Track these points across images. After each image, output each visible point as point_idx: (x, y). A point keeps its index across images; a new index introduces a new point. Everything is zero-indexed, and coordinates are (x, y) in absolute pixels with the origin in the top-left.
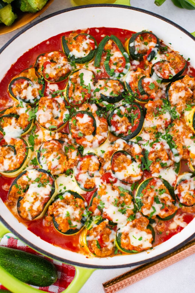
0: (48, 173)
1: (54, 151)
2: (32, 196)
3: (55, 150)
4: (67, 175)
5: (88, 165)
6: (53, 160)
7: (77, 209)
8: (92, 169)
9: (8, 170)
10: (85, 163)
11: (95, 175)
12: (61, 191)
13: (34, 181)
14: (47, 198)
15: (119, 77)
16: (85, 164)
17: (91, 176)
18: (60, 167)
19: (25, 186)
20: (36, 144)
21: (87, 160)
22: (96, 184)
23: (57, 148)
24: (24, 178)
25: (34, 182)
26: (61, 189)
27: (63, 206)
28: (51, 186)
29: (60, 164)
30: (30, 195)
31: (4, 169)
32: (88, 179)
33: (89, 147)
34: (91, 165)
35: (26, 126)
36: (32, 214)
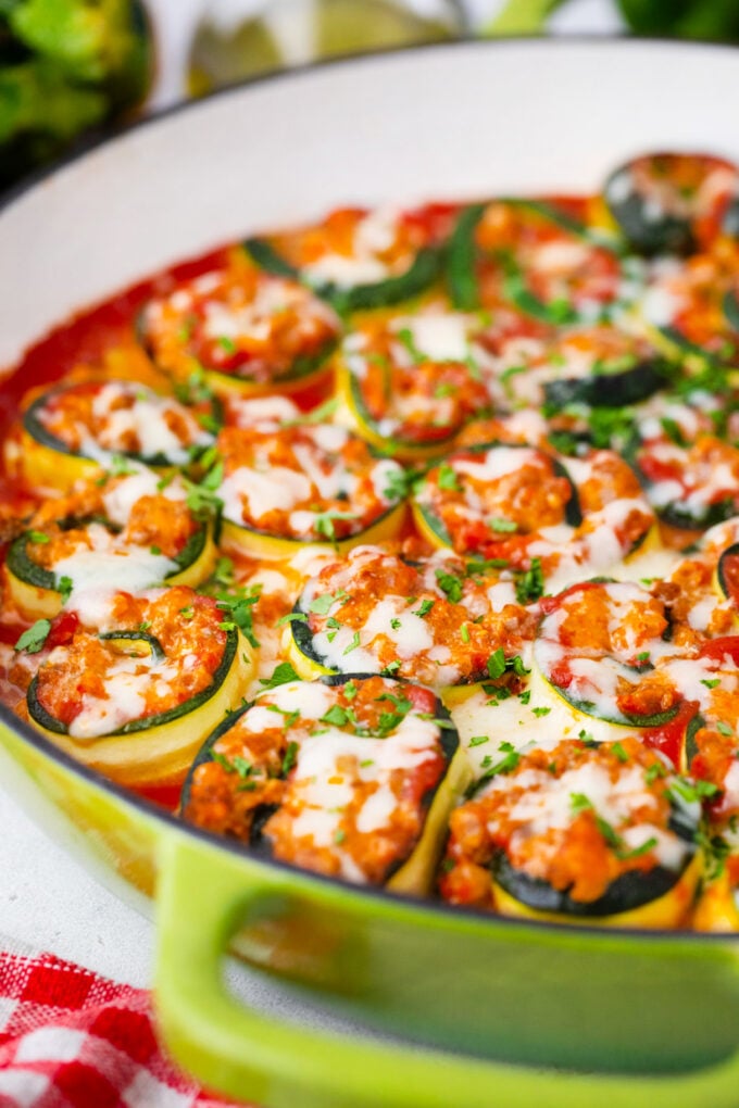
0: (388, 676)
1: (387, 590)
2: (335, 781)
3: (392, 582)
4: (494, 698)
5: (598, 620)
6: (395, 625)
7: (624, 771)
8: (631, 636)
9: (144, 716)
10: (582, 611)
11: (654, 661)
12: (487, 761)
13: (321, 721)
14: (428, 764)
15: (605, 320)
16: (581, 620)
17: (638, 664)
18: (442, 654)
19: (273, 755)
20: (261, 619)
21: (585, 597)
22: (678, 690)
23: (397, 570)
24: (257, 721)
25: (321, 727)
26: (488, 754)
27: (535, 788)
28: (432, 718)
29: (439, 640)
30: (323, 779)
31: (118, 710)
32: (621, 679)
33: (573, 563)
34: (614, 625)
35: (180, 542)
36: (365, 858)
